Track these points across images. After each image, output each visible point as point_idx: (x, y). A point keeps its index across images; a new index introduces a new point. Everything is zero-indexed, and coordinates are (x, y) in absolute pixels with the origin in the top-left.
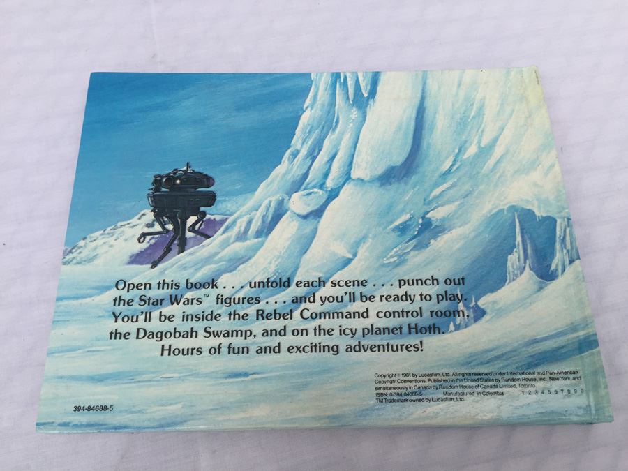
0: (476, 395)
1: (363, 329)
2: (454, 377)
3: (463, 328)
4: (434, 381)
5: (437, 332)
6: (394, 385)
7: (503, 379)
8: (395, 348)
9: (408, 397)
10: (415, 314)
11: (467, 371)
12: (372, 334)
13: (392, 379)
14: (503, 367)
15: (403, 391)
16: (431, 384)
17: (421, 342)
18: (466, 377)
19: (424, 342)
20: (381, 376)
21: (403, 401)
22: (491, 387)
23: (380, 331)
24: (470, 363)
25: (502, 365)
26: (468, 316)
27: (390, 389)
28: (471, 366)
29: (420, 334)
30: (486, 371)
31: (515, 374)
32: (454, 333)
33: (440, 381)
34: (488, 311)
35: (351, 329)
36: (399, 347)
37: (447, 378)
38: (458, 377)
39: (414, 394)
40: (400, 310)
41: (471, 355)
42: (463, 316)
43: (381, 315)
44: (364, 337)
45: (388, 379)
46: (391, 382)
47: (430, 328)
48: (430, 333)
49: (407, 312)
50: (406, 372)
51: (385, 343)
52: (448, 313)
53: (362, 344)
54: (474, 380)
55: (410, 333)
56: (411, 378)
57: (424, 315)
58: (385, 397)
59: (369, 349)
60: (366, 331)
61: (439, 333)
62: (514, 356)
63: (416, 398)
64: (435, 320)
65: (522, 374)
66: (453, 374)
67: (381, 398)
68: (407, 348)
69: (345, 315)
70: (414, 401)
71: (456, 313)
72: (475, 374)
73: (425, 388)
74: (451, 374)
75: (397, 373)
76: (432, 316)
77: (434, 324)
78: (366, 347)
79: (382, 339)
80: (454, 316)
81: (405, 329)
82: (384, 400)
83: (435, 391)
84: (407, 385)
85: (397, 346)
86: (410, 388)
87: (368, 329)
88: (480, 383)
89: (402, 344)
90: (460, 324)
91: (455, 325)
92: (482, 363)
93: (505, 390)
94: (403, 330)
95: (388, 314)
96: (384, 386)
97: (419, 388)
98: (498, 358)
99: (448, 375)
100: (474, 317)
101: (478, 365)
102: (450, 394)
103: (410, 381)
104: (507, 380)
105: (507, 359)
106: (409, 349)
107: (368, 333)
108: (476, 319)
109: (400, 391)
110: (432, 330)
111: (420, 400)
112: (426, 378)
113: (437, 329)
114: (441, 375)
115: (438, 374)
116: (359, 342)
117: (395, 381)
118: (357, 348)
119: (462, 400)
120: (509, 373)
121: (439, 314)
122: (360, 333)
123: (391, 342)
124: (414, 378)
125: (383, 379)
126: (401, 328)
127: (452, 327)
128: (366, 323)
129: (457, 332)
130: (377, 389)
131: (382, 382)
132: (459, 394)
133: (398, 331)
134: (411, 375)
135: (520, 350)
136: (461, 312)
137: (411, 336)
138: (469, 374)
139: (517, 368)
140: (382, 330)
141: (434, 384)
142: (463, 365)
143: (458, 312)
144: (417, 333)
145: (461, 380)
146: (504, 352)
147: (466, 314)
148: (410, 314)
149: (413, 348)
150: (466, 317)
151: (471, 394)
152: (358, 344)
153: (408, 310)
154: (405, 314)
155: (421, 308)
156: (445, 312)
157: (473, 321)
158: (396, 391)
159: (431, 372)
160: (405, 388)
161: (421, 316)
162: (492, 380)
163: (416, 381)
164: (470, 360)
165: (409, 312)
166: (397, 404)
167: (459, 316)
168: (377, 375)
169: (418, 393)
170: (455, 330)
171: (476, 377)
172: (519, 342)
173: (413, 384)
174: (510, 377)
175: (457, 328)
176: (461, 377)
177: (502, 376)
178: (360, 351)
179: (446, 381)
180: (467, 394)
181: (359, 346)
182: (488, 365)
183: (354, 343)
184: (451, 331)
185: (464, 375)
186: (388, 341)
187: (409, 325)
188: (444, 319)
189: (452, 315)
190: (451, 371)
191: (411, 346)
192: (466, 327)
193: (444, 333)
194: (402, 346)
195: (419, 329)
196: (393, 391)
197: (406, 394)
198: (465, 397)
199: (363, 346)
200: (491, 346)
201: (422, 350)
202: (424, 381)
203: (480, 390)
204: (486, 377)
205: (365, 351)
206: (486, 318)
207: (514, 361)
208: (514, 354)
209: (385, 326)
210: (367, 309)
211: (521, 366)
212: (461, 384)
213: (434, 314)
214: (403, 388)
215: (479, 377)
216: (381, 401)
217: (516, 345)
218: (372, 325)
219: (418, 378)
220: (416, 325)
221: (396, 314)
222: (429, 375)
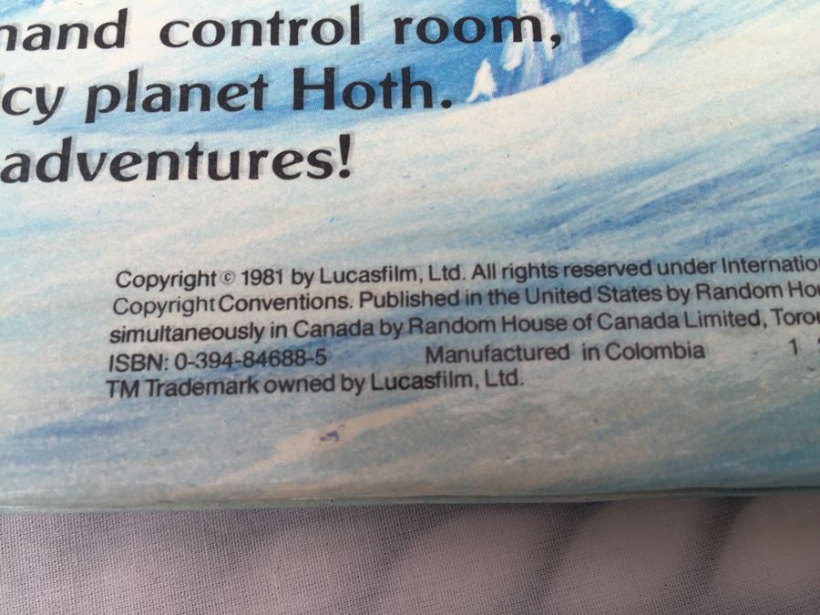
0: (577, 357)
1: (94, 92)
2: (481, 285)
3: (530, 86)
4: (387, 301)
5: (418, 98)
6: (202, 319)
7: (703, 290)
8: (224, 166)
9: (262, 373)
10: (328, 31)
11: (538, 258)
12: (131, 108)
13: (194, 294)
14: (705, 240)
15: (239, 347)
16: (370, 313)
17: (345, 142)
18: (534, 281)
19: (356, 143)
20: (147, 282)
21: (233, 388)
22: (649, 323)
23: (165, 99)
24: (555, 223)
25: (696, 231)
26: (556, 39)
27: (181, 335)
28: (561, 237)
29: (341, 110)
30: (625, 255)
31: (755, 266)
32: (494, 102)
33: (416, 300)
34: (643, 18)
35: (41, 92)
36: (245, 163)
37: (446, 287)
38: (498, 283)
39: (293, 357)
40: (265, 16)
41: (562, 192)
42: (538, 36)
43: (179, 34)
44: (90, 118)
45: (176, 292)
46: (190, 308)
47: (388, 83)
48: (388, 104)
49: (296, 25)
50: (264, 263)
51: (182, 145)
52: (471, 29)
53: (78, 147)
54: (573, 297)
55: (299, 104)
56: (286, 289)
57: (367, 37)
58: (152, 373)
59: (106, 171)
60: (105, 98)
61: (428, 104)
62: (753, 194)
63: (300, 372)
64: (414, 54)
65: (788, 266)
66: (478, 271)
67: (130, 376)
68: (278, 167)
69: (23, 35)
70: (287, 386)
71: (507, 27)
72: (577, 270)
73: (344, 331)
74: (468, 271)
75: (220, 269)
76: (400, 38)
77: (406, 72)
78: (93, 161)
79: (170, 130)
80: (498, 38)
81: (280, 91)
82: (145, 388)
83: (391, 343)
84: (262, 318)
85: (235, 157)
86: (276, 331)
87: (115, 92)
88: (596, 307)
89: (258, 148)
90: (518, 71)
91: (498, 72)
92: (608, 225)
93: (710, 337)
94: (270, 95)
95: (210, 33)
96: (153, 322)
97: (319, 331)
98: (677, 202)
99: (452, 273)
100: (584, 42)
101: (590, 231)
102: (456, 356)
103: (279, 304)
104: (722, 294)
105: (723, 206)
106: (289, 171)
107: (114, 104)
108: (592, 50)
109: (224, 346)
110: (398, 92)
111: (316, 385)
112: (353, 291)
113: (419, 88)
114: (424, 273)
115: (410, 273)
116: (67, 143)
117: (209, 304)
118: (54, 167)
119: (509, 379)
120: (728, 266)
121: (433, 29)
122: (76, 103)
123: (210, 142)
124: (299, 290)
125: (155, 295)
126: (260, 85)
127: (484, 80)
128: (110, 67)
129: (504, 101)
130: (118, 337)
131: (144, 309)
132: (500, 355)
133: (249, 98)
134: (287, 276)
135: (777, 170)
136: (527, 27)
137: (301, 115)
138: (550, 271)
139: (765, 240)
140: (176, 93)
141: (385, 313)
142: (525, 231)
143: (517, 23)
144: (329, 104)
145: (512, 298)
146: (710, 176)
147: (548, 29)
148: (306, 32)
149: (304, 166)
150: (547, 42)
151: (553, 353)
152: (58, 148)
153: (297, 16)
154: (285, 30)
155: (355, 10)
156: (460, 23)
157: (576, 55)
158: (209, 345)
159: (375, 263)
160: (254, 332)
161: (355, 39)
162: (654, 294)
163: (304, 302)
164: (557, 211)
165: (304, 22)
166: (202, 400)
167: (518, 38)
168: (124, 279)
169: (311, 352)
170: (499, 93)
171: (583, 283)
172: (778, 139)
173: (289, 316)
174: (736, 279)
175: (508, 83)
176: (511, 284)
177: (698, 278)
178: (63, 176)
179: (440, 300)
180: (535, 354)
181: (65, 157)
182: (634, 231)
183: (42, 143)
184: (481, 98)
185: (523, 273)
186: (197, 138)
187: (299, 73)
188: (453, 48)
189: (490, 35)
190: (468, 258)
191: (298, 158)
192: (546, 81)
193: (447, 104)
194: (256, 157)
195: (340, 89)
196: (192, 346)
197: (250, 360)
198: (525, 367)
199: (82, 158)
200: (651, 153)
201: (345, 174)
202: (343, 302)
203: (597, 337)
204: (626, 282)
205: (88, 176)
206: (633, 44)
207: (755, 215)
208: (753, 183)
209: (192, 77)
210: (123, 14)
211: (785, 234)
212: (510, 311)
213: (411, 31)
214: (242, 333)
215: (595, 281)
216: (130, 389)
217: (760, 148)
218: (133, 75)
219: (316, 289)
220: (329, 72)
221: (248, 32)
222: (367, 276)
